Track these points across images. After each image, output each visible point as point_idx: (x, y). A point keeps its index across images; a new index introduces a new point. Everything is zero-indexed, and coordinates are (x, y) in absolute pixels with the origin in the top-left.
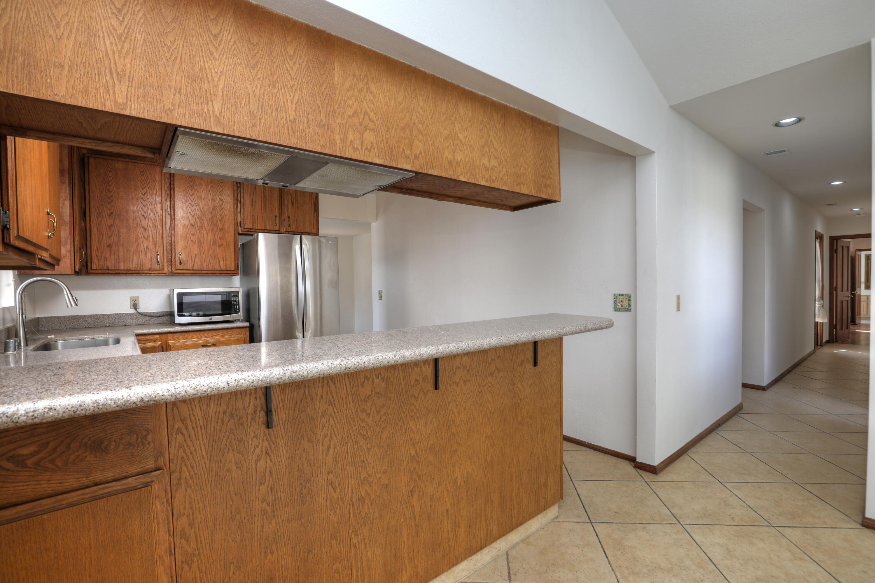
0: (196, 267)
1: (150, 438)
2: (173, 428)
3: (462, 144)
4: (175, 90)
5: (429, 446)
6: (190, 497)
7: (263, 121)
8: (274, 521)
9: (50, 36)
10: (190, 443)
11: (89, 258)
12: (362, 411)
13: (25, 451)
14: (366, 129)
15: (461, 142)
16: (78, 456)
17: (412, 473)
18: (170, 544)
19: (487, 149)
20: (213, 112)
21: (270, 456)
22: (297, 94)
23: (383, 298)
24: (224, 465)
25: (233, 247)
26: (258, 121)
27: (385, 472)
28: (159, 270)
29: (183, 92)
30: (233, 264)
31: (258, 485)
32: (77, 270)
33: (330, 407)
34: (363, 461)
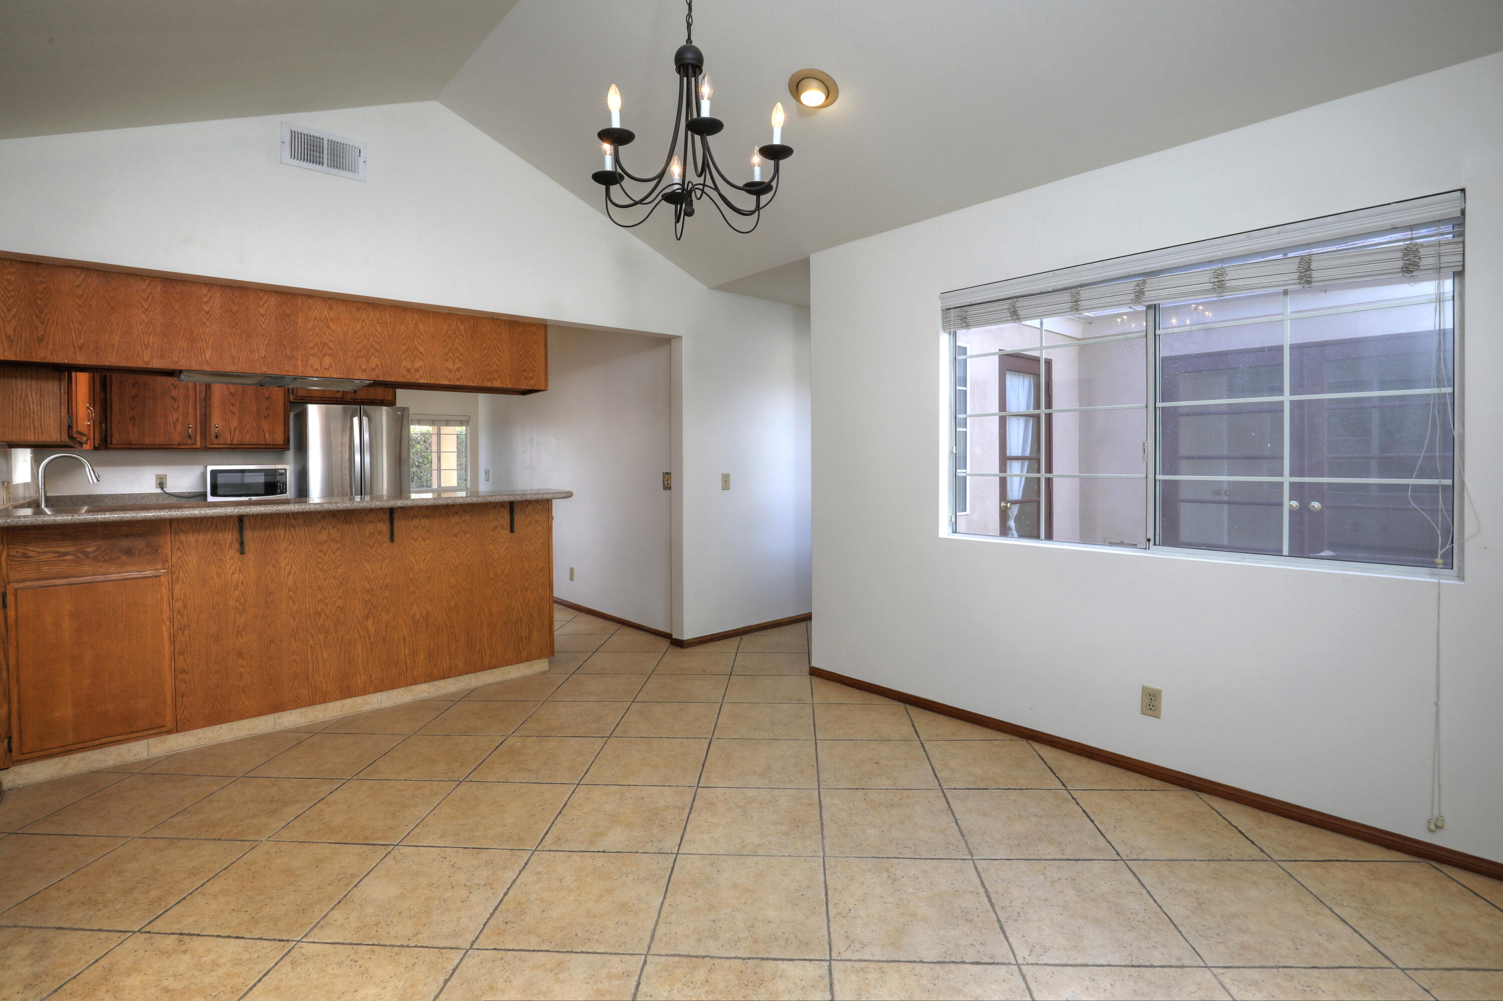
0: (236, 441)
1: (160, 551)
2: (175, 547)
3: (423, 354)
4: (180, 349)
5: (385, 584)
6: (184, 589)
7: (241, 360)
8: (244, 616)
9: (108, 331)
10: (185, 557)
11: (108, 432)
12: (318, 551)
13: (89, 550)
14: (325, 355)
15: (421, 353)
16: (117, 556)
17: (366, 602)
18: (170, 614)
19: (451, 355)
20: (205, 358)
21: (242, 572)
22: (267, 339)
23: (490, 479)
24: (208, 574)
25: (283, 418)
26: (237, 361)
27: (340, 597)
28: (191, 445)
29: (185, 350)
30: (282, 437)
31: (232, 590)
32: (96, 445)
33: (291, 545)
34: (320, 587)
